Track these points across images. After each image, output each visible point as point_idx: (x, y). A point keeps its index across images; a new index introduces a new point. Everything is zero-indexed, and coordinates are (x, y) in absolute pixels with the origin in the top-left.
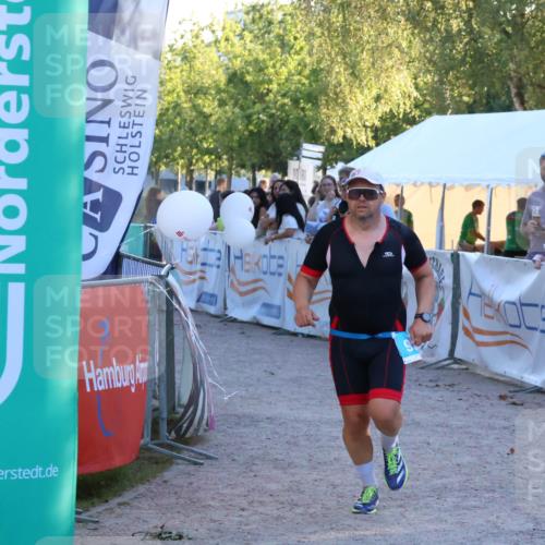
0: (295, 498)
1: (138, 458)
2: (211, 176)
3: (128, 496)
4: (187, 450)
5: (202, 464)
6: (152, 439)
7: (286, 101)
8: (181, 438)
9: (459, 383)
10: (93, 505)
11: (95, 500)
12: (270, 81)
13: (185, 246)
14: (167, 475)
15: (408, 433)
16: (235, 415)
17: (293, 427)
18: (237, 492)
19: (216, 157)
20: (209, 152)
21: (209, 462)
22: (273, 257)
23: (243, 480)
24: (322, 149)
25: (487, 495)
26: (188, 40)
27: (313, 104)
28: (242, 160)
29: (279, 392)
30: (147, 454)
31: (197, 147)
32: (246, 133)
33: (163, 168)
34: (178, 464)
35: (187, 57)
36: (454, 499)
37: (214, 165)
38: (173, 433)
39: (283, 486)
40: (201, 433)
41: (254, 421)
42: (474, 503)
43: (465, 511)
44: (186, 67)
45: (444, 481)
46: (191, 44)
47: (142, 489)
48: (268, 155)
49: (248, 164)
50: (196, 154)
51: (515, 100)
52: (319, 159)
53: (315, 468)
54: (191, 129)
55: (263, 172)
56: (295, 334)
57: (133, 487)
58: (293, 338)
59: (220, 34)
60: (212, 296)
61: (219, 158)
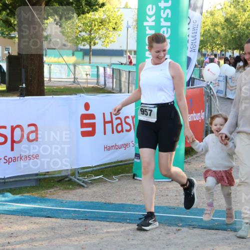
2: (219, 52)
3: (199, 154)
7: (245, 27)
10: (188, 157)
11: (189, 155)
12: (239, 21)
20: (218, 44)
26: (212, 9)
28: (229, 47)
31: (215, 43)
32: (231, 38)
33: (203, 50)
35: (212, 14)
37: (220, 49)
44: (211, 17)
46: (213, 10)
48: (238, 45)
49: (232, 48)
50: (214, 45)
54: (213, 37)
55: (236, 50)
59: (223, 6)
60: (221, 91)
61: (222, 46)
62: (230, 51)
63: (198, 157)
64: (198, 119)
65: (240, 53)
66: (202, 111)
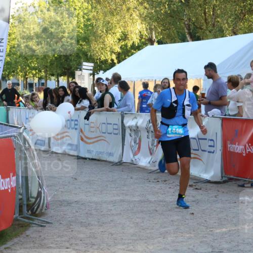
0: (93, 241)
1: (12, 225)
2: (36, 80)
3: (9, 244)
4: (38, 219)
5: (45, 226)
6: (19, 215)
8: (34, 214)
9: (169, 180)
13: (27, 117)
14: (28, 233)
15: (146, 206)
16: (59, 201)
17: (89, 206)
18: (63, 239)
19: (39, 71)
20: (35, 68)
21: (48, 225)
22: (72, 120)
23: (66, 233)
24: (92, 64)
25: (188, 235)
27: (86, 42)
28: (52, 72)
29: (80, 188)
30: (17, 223)
31: (29, 66)
32: (54, 58)
33: (11, 77)
34: (33, 227)
36: (172, 238)
37: (37, 75)
38: (30, 212)
39: (87, 236)
40: (43, 211)
41: (69, 203)
42: (181, 240)
43: (178, 244)
45: (166, 229)
47: (16, 240)
48: (65, 68)
49: (56, 74)
50: (29, 70)
51: (187, 36)
52: (91, 70)
53: (102, 226)
54: (25, 58)
55: (62, 77)
56: (85, 159)
57: (11, 239)
58: (85, 160)
60: (42, 141)
61: (40, 71)
62: (53, 78)
63: (8, 248)
64: (6, 188)
65: (68, 81)
66: (11, 174)
